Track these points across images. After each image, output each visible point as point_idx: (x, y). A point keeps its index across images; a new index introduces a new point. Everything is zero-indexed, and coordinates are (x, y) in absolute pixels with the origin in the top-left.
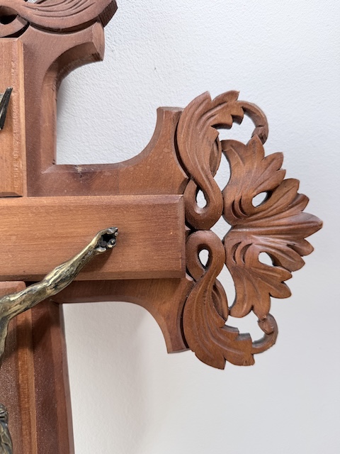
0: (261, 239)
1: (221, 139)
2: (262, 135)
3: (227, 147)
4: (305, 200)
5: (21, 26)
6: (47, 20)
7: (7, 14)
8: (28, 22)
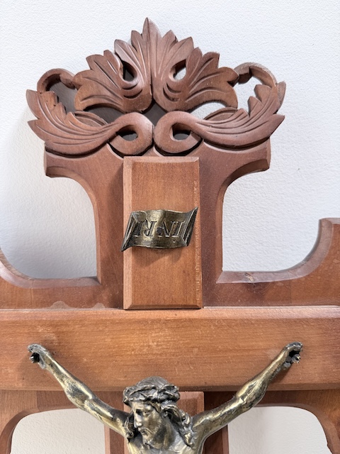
5: (195, 142)
6: (221, 138)
7: (179, 130)
8: (201, 139)
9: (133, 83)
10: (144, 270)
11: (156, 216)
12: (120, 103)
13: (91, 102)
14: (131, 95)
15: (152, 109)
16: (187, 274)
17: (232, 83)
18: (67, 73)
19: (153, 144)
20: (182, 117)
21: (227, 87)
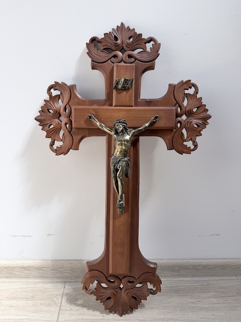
0: (195, 120)
1: (186, 93)
2: (196, 92)
3: (187, 95)
4: (207, 110)
5: (134, 60)
6: (141, 59)
7: (130, 56)
8: (136, 59)
9: (117, 42)
10: (119, 95)
11: (123, 80)
12: (113, 48)
13: (105, 47)
14: (117, 45)
15: (122, 50)
16: (130, 97)
17: (146, 43)
18: (98, 38)
19: (122, 60)
20: (131, 52)
21: (144, 44)
